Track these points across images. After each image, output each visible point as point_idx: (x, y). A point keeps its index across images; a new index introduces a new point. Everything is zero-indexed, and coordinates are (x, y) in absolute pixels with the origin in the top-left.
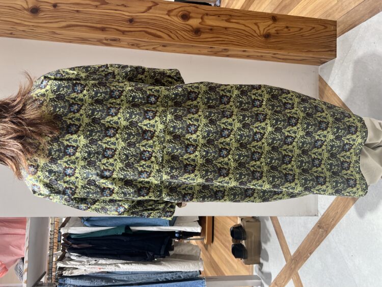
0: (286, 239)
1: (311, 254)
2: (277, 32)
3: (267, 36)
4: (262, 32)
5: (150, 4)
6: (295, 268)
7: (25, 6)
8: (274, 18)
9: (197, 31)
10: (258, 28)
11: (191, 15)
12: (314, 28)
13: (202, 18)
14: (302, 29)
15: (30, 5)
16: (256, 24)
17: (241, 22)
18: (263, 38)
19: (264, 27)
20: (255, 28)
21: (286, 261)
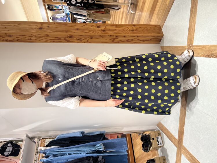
0: (172, 134)
1: (184, 126)
2: (136, 29)
3: (133, 30)
4: (130, 30)
5: (85, 24)
6: (181, 145)
7: (37, 27)
8: (134, 25)
9: (104, 31)
10: (128, 28)
11: (101, 26)
12: (151, 27)
13: (105, 27)
14: (146, 28)
15: (39, 27)
16: (127, 27)
17: (121, 27)
18: (131, 31)
19: (130, 28)
20: (127, 28)
21: (176, 147)
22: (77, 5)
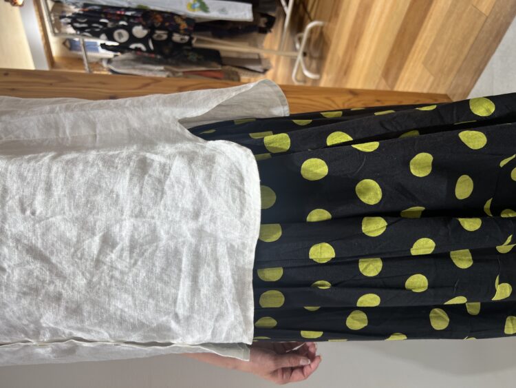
5: (149, 81)
8: (354, 93)
10: (333, 101)
17: (304, 97)
19: (342, 101)
22: (133, 46)
